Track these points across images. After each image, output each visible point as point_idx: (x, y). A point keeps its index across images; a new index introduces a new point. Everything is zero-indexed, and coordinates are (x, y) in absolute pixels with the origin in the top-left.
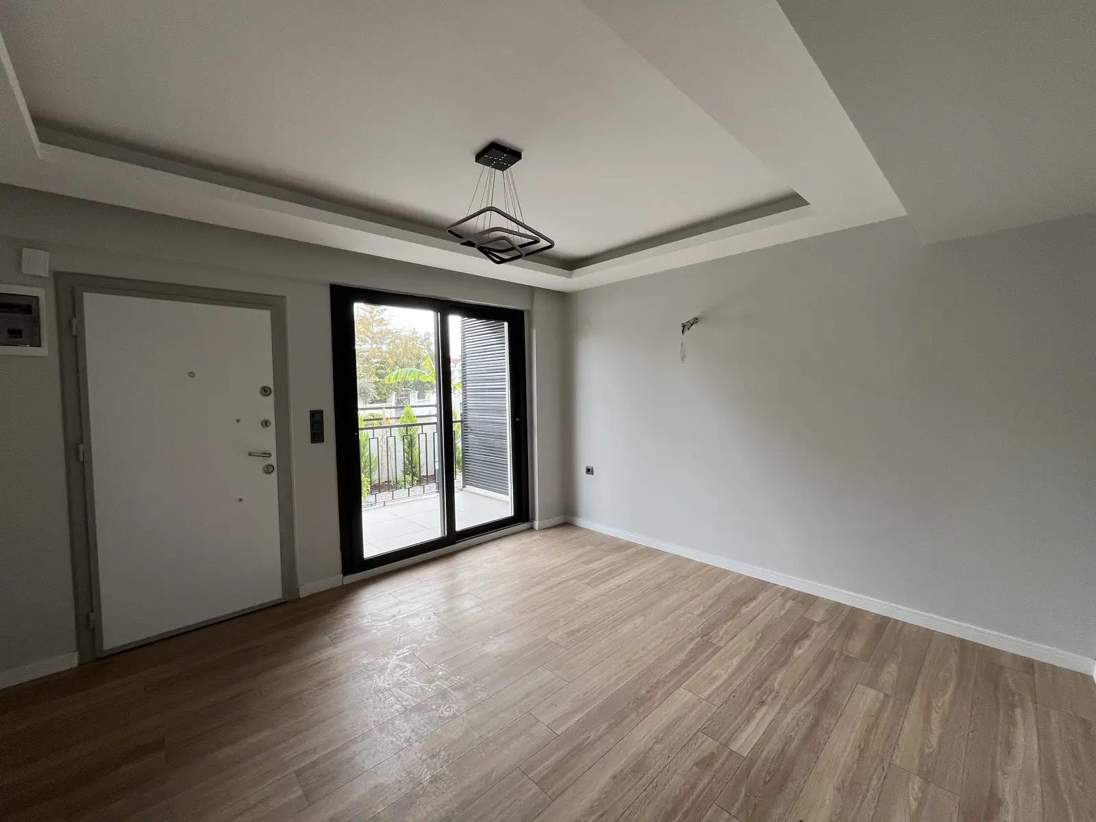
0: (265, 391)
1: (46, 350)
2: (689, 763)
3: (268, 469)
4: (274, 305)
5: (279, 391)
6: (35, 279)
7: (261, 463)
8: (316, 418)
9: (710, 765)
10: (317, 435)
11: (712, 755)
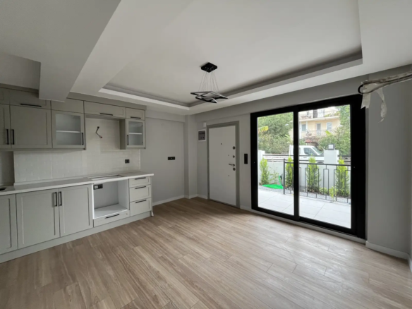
0: (234, 148)
1: (205, 140)
2: (157, 294)
3: (234, 169)
4: (236, 124)
5: (236, 148)
6: (204, 128)
7: (232, 167)
8: (246, 156)
9: (154, 300)
10: (246, 162)
11: (158, 302)
